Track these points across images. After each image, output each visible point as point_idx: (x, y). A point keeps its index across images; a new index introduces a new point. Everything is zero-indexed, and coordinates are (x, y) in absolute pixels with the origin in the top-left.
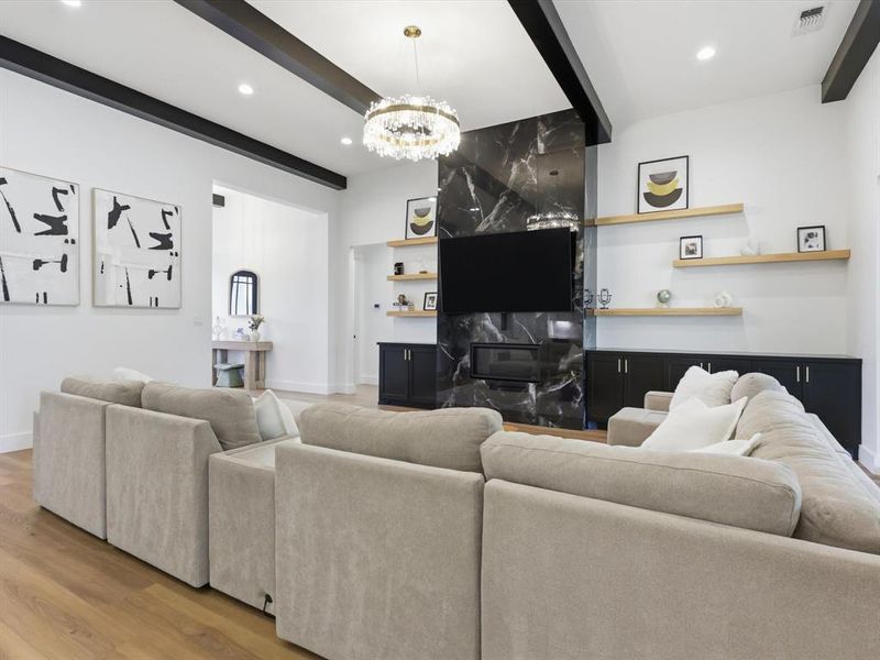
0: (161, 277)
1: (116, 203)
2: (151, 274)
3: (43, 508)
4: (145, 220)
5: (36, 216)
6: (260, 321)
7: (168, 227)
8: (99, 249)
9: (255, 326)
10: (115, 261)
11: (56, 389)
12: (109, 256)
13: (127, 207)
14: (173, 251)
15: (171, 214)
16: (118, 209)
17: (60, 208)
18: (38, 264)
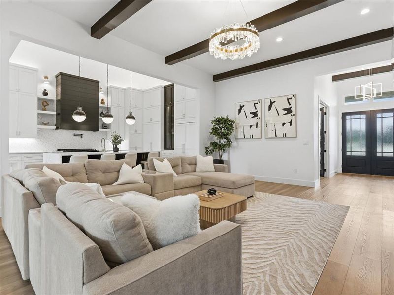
0: (287, 125)
2: (284, 124)
4: (281, 104)
5: (251, 113)
7: (290, 104)
8: (266, 118)
10: (271, 122)
12: (269, 121)
13: (275, 102)
14: (292, 113)
15: (291, 99)
16: (272, 103)
17: (256, 109)
18: (251, 126)
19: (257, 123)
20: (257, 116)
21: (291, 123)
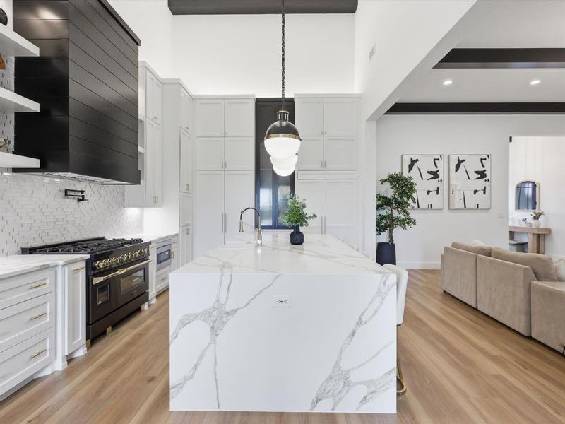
0: (480, 193)
1: (459, 160)
2: (475, 192)
3: (445, 291)
4: (472, 165)
5: (428, 172)
6: (540, 214)
7: (484, 167)
8: (451, 183)
9: (536, 217)
10: (458, 188)
11: (449, 246)
12: (456, 186)
13: (464, 161)
14: (486, 179)
15: (485, 159)
16: (460, 162)
17: (436, 167)
18: (429, 192)
19: (438, 188)
20: (438, 177)
21: (484, 190)
